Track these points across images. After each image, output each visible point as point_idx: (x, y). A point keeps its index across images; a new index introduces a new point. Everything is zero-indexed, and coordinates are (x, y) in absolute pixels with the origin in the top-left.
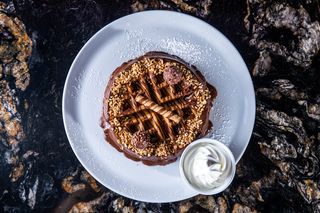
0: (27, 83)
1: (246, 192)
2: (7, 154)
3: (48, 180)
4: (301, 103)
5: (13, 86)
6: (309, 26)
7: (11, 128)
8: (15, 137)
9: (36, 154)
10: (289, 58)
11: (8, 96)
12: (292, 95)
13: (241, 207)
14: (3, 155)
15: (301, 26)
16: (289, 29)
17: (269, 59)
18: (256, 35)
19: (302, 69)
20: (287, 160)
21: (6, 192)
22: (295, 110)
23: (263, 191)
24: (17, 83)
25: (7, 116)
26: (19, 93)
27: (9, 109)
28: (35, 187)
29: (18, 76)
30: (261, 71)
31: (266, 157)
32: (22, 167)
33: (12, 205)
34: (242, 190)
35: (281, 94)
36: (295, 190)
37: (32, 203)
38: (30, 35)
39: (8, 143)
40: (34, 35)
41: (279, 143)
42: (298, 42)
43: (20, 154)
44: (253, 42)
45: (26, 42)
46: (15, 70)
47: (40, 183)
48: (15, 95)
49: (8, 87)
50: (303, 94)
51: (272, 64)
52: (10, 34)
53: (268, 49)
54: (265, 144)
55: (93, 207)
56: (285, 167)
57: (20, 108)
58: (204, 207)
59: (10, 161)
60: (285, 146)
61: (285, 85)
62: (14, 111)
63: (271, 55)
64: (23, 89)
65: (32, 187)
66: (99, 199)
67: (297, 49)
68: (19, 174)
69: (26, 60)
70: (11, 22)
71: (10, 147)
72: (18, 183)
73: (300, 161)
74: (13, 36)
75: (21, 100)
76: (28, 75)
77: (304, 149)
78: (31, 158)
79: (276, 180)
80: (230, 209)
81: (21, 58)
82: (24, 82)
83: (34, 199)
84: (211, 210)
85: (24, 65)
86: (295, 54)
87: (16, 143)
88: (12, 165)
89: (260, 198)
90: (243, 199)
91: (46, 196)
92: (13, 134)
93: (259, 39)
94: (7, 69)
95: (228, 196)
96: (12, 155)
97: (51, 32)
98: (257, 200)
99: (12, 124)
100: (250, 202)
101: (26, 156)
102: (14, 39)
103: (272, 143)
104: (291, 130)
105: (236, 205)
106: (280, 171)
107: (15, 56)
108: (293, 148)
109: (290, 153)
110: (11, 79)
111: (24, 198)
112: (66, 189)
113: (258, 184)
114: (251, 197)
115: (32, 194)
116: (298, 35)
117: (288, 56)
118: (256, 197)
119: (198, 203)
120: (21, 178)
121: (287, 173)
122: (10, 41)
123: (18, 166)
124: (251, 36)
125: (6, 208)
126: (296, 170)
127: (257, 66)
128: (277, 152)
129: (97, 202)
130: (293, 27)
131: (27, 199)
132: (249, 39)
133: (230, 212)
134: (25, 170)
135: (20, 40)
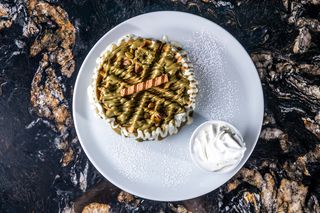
0: (72, 69)
1: (293, 167)
2: (57, 140)
5: (58, 73)
7: (58, 114)
8: (63, 123)
11: (55, 83)
13: (288, 182)
14: (53, 141)
17: (309, 35)
18: (294, 13)
21: (58, 176)
23: (309, 165)
24: (63, 70)
25: (54, 104)
26: (65, 80)
27: (57, 96)
28: (86, 170)
29: (63, 63)
30: (301, 48)
31: (311, 132)
32: (71, 152)
33: (64, 189)
34: (288, 165)
37: (84, 187)
38: (73, 23)
39: (57, 129)
40: (77, 23)
43: (69, 139)
44: (292, 19)
45: (70, 30)
46: (60, 58)
47: (90, 166)
48: (61, 82)
49: (54, 74)
51: (312, 40)
52: (54, 22)
53: (307, 26)
54: (309, 119)
57: (67, 95)
58: (252, 183)
59: (60, 146)
62: (62, 98)
63: (311, 32)
64: (69, 76)
65: (82, 170)
68: (69, 159)
69: (70, 47)
70: (54, 11)
71: (59, 133)
72: (69, 167)
74: (57, 25)
75: (68, 87)
76: (73, 62)
80: (277, 185)
81: (65, 45)
82: (69, 69)
83: (85, 183)
84: (259, 186)
85: (68, 52)
87: (65, 129)
88: (62, 151)
89: (307, 173)
90: (290, 174)
91: (97, 180)
92: (62, 120)
93: (298, 17)
94: (52, 57)
95: (275, 172)
96: (62, 140)
97: (93, 19)
98: (303, 174)
99: (59, 110)
100: (296, 177)
101: (75, 141)
102: (58, 27)
103: (316, 118)
105: (283, 181)
107: (60, 43)
110: (57, 67)
111: (76, 182)
113: (303, 159)
114: (298, 172)
115: (83, 178)
118: (303, 172)
119: (245, 180)
120: (72, 163)
122: (54, 30)
123: (68, 151)
124: (289, 13)
125: (58, 193)
127: (297, 43)
131: (79, 183)
132: (288, 17)
133: (278, 187)
134: (74, 154)
135: (63, 28)
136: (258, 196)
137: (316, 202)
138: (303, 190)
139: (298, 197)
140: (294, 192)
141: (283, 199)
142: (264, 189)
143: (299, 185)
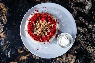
0: (6, 22)
1: (72, 50)
2: (1, 43)
3: (14, 50)
4: (86, 24)
5: (2, 23)
6: (88, 2)
7: (2, 35)
8: (3, 38)
9: (10, 42)
10: (82, 11)
11: (1, 26)
12: (84, 22)
13: (70, 55)
15: (85, 2)
16: (82, 3)
17: (76, 12)
18: (72, 5)
19: (86, 14)
20: (83, 41)
21: (1, 54)
22: (85, 26)
23: (76, 50)
24: (3, 22)
25: (1, 32)
26: (4, 25)
27: (1, 29)
28: (10, 52)
29: (3, 20)
31: (77, 40)
32: (6, 46)
33: (3, 57)
34: (70, 50)
35: (80, 22)
36: (86, 49)
37: (9, 57)
38: (6, 8)
39: (1, 39)
40: (7, 8)
41: (81, 36)
42: (85, 6)
43: (5, 42)
44: (72, 7)
45: (5, 10)
46: (3, 18)
47: (11, 50)
48: (3, 25)
50: (87, 21)
51: (77, 13)
53: (76, 9)
55: (27, 57)
56: (82, 43)
57: (4, 29)
59: (2, 45)
60: (82, 37)
61: (82, 19)
63: (77, 11)
64: (5, 24)
65: (9, 52)
66: (29, 55)
67: (84, 8)
68: (5, 48)
69: (6, 15)
70: (0, 4)
71: (2, 41)
72: (5, 51)
73: (87, 41)
74: (1, 8)
75: (5, 27)
76: (6, 20)
77: (88, 37)
78: (8, 43)
79: (80, 47)
81: (4, 14)
82: (5, 21)
85: (5, 17)
86: (84, 10)
87: (4, 39)
89: (76, 52)
90: (71, 53)
91: (13, 54)
93: (73, 6)
96: (3, 43)
97: (12, 7)
100: (73, 53)
101: (7, 43)
103: (79, 36)
104: (84, 32)
105: (69, 55)
106: (81, 44)
107: (2, 14)
108: (85, 37)
109: (84, 39)
110: (1, 21)
112: (19, 52)
113: (75, 48)
114: (73, 52)
115: (9, 54)
116: (85, 4)
117: (82, 10)
118: (75, 52)
120: (6, 50)
121: (83, 45)
122: (1, 10)
123: (5, 46)
124: (71, 5)
125: (1, 58)
126: (86, 43)
127: (73, 14)
128: (80, 39)
129: (28, 55)
130: (83, 2)
131: (8, 55)
132: (71, 6)
133: (67, 56)
134: (7, 47)
135: (3, 9)
136: (61, 59)
137: (78, 61)
138: (75, 57)
139: (73, 59)
140: (72, 58)
141: (69, 60)
142: (63, 57)
143: (73, 56)
